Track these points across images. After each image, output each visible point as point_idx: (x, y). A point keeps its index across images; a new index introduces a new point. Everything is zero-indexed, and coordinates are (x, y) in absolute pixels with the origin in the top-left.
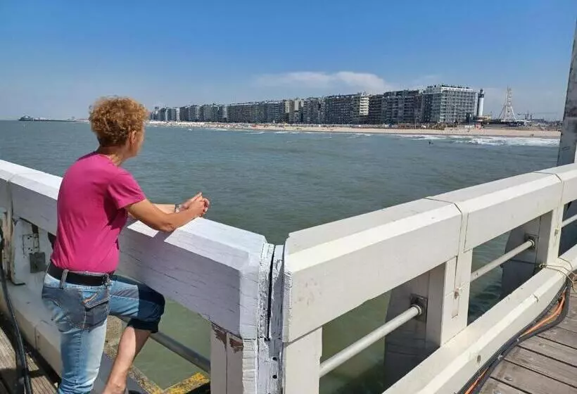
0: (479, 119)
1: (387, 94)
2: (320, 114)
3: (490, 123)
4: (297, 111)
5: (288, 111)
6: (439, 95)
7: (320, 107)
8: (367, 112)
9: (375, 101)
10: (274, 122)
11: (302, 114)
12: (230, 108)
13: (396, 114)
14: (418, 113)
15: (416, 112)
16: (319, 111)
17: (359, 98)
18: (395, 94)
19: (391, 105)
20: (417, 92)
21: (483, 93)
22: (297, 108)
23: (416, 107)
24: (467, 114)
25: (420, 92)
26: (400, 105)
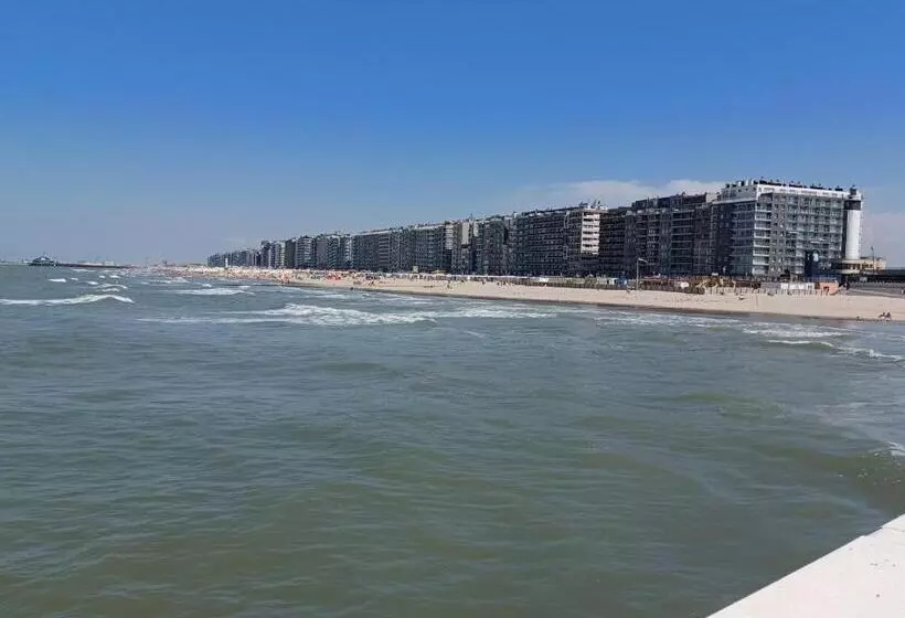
0: (847, 266)
1: (638, 205)
2: (508, 252)
3: (872, 278)
4: (465, 246)
5: (449, 245)
6: (750, 205)
7: (506, 237)
8: (597, 248)
9: (613, 223)
10: (415, 269)
11: (474, 253)
12: (356, 239)
13: (656, 253)
14: (703, 251)
15: (698, 250)
16: (504, 246)
17: (580, 214)
18: (656, 203)
19: (645, 233)
20: (702, 198)
21: (858, 197)
22: (465, 240)
23: (699, 237)
24: (807, 252)
25: (709, 199)
26: (664, 232)
